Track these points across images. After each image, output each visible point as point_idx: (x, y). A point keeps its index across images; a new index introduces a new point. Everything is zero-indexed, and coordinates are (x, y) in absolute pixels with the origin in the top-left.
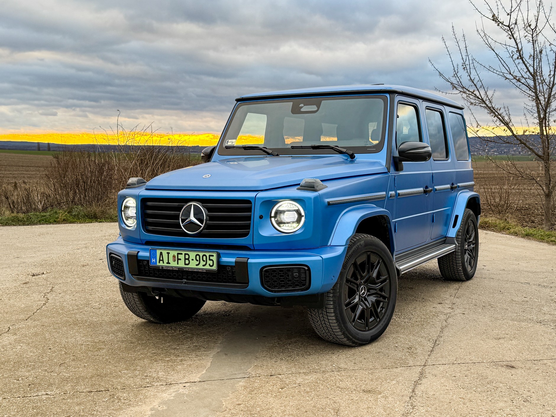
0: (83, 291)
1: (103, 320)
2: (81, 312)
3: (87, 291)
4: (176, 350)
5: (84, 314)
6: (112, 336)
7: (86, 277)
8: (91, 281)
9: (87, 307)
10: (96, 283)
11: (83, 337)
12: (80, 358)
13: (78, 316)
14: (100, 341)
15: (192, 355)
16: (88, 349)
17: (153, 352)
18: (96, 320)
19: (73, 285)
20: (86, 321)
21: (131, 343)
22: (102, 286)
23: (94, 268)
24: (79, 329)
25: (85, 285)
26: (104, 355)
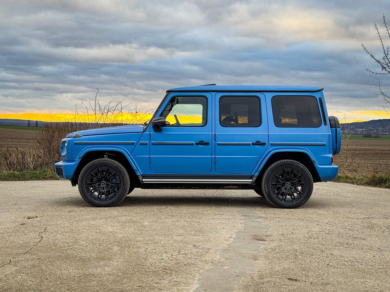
0: (72, 231)
1: (90, 256)
2: (71, 249)
3: (75, 231)
4: (158, 284)
5: (74, 250)
6: (100, 270)
7: (73, 220)
8: (77, 224)
9: (76, 244)
10: (82, 225)
11: (75, 270)
12: (74, 288)
13: (68, 252)
14: (90, 273)
16: (81, 280)
17: (138, 285)
18: (84, 255)
19: (62, 227)
20: (76, 257)
21: (118, 276)
22: (87, 228)
23: (79, 213)
24: (71, 263)
25: (72, 226)
26: (95, 286)
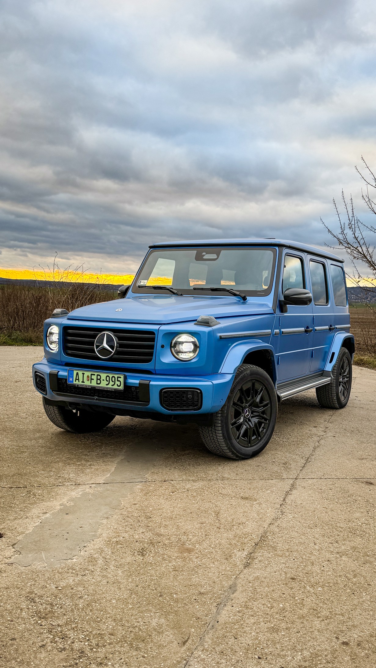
0: (14, 403)
1: (28, 428)
2: (11, 420)
3: (18, 403)
4: (86, 456)
5: (13, 422)
6: (34, 442)
7: (18, 391)
8: (22, 395)
9: (15, 416)
10: (25, 396)
11: (10, 442)
12: (5, 459)
13: (7, 424)
14: (23, 445)
15: (99, 461)
16: (13, 451)
17: (67, 456)
18: (22, 428)
19: (5, 398)
20: (14, 428)
21: (50, 448)
22: (30, 400)
23: (25, 384)
24: (7, 435)
25: (16, 398)
26: (25, 457)
